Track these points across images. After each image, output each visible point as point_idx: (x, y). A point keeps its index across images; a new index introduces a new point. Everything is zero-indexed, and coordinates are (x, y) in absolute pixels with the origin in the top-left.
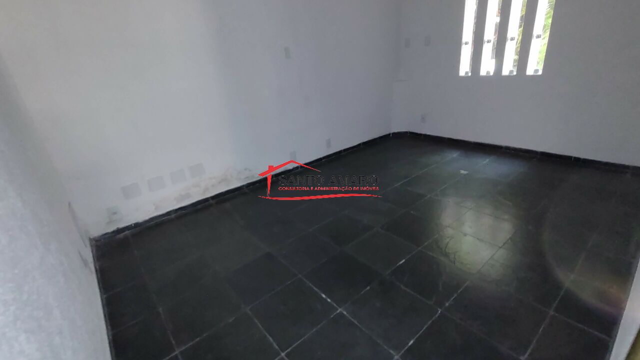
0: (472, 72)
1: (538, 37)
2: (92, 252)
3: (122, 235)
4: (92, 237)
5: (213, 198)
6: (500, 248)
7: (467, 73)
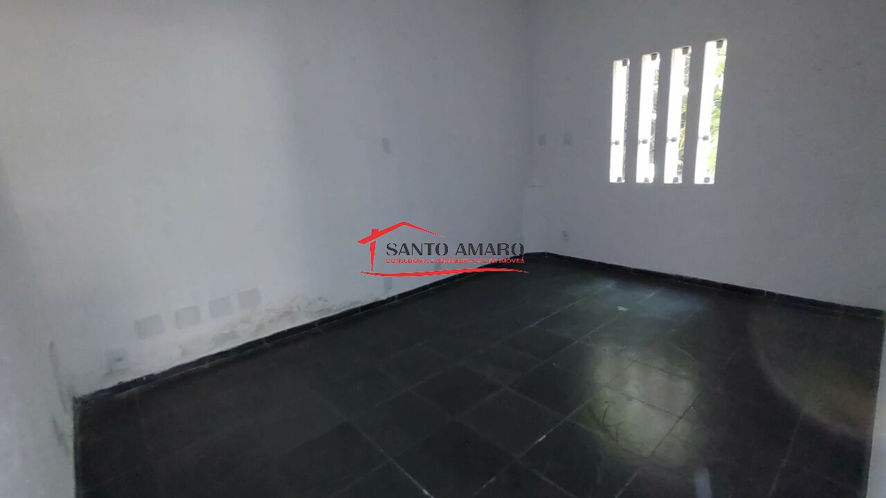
0: (626, 179)
1: (705, 138)
2: (74, 419)
3: (124, 395)
4: (77, 397)
5: (269, 339)
6: (680, 418)
7: (619, 179)
